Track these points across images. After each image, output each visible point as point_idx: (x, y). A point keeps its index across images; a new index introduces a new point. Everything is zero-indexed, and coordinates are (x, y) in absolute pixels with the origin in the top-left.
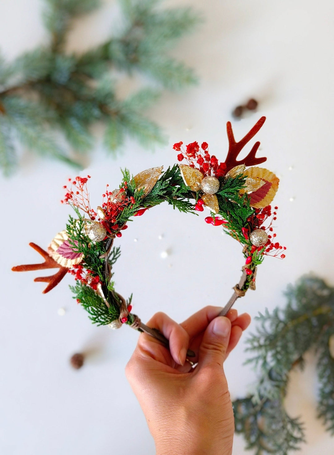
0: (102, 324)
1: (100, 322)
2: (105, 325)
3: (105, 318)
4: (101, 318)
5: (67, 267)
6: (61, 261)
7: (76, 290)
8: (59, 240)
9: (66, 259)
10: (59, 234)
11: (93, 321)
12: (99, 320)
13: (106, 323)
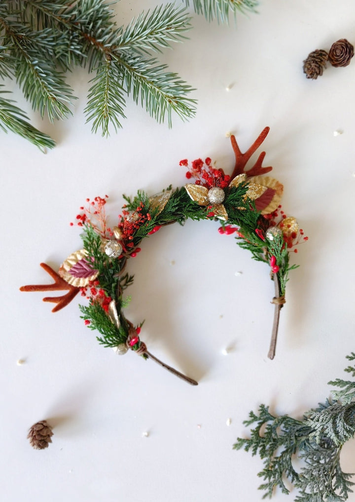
0: (109, 346)
1: (108, 343)
2: (113, 347)
3: (112, 340)
4: (109, 340)
5: (78, 286)
6: (73, 281)
7: (85, 309)
8: (72, 260)
9: (78, 278)
10: (73, 255)
11: (100, 342)
12: (106, 341)
13: (113, 345)
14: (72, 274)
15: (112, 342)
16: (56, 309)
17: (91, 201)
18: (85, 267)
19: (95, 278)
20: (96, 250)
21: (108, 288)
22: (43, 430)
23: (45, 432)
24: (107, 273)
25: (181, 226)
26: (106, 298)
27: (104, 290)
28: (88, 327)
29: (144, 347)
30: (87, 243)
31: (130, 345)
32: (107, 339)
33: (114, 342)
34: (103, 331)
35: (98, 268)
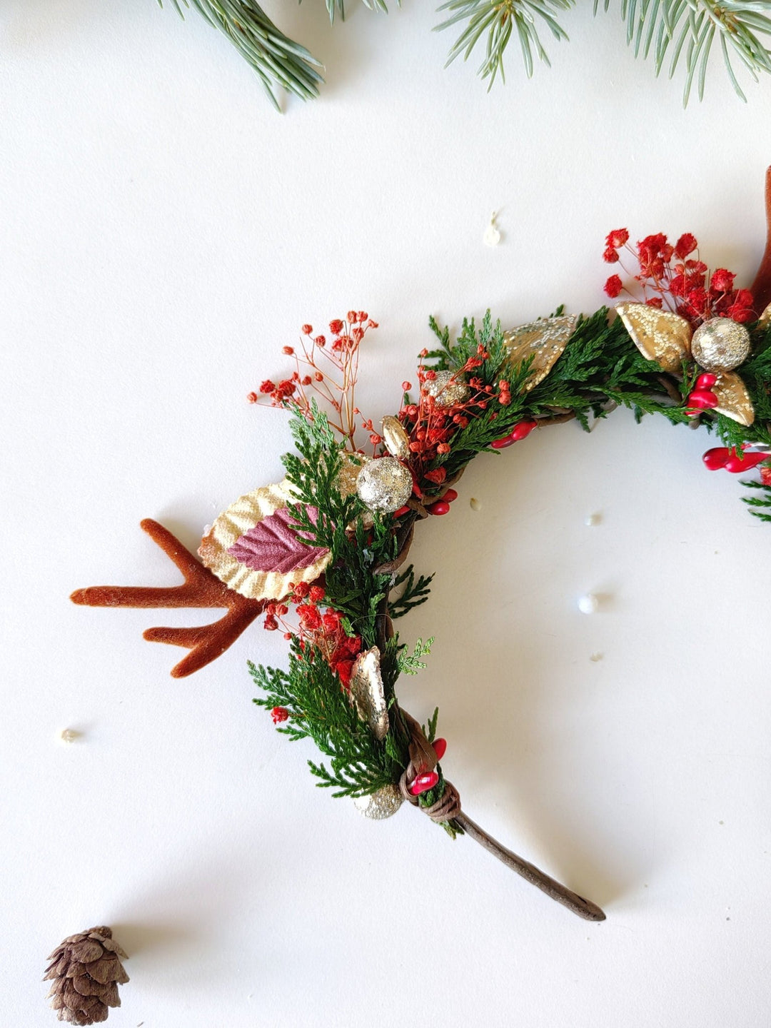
0: (347, 793)
1: (344, 783)
2: (358, 796)
3: (357, 773)
4: (346, 774)
5: (259, 599)
6: (241, 581)
7: (270, 677)
8: (244, 515)
9: (261, 572)
10: (244, 498)
11: (321, 780)
12: (339, 776)
13: (360, 792)
14: (241, 559)
15: (358, 779)
16: (186, 669)
17: (315, 334)
18: (282, 538)
19: (316, 575)
20: (327, 485)
21: (356, 610)
22: (100, 964)
23: (105, 971)
24: (356, 560)
25: (585, 433)
26: (344, 637)
27: (339, 612)
28: (280, 730)
29: (454, 799)
30: (298, 461)
31: (410, 791)
32: (342, 771)
33: (363, 779)
34: (331, 745)
35: (330, 543)
